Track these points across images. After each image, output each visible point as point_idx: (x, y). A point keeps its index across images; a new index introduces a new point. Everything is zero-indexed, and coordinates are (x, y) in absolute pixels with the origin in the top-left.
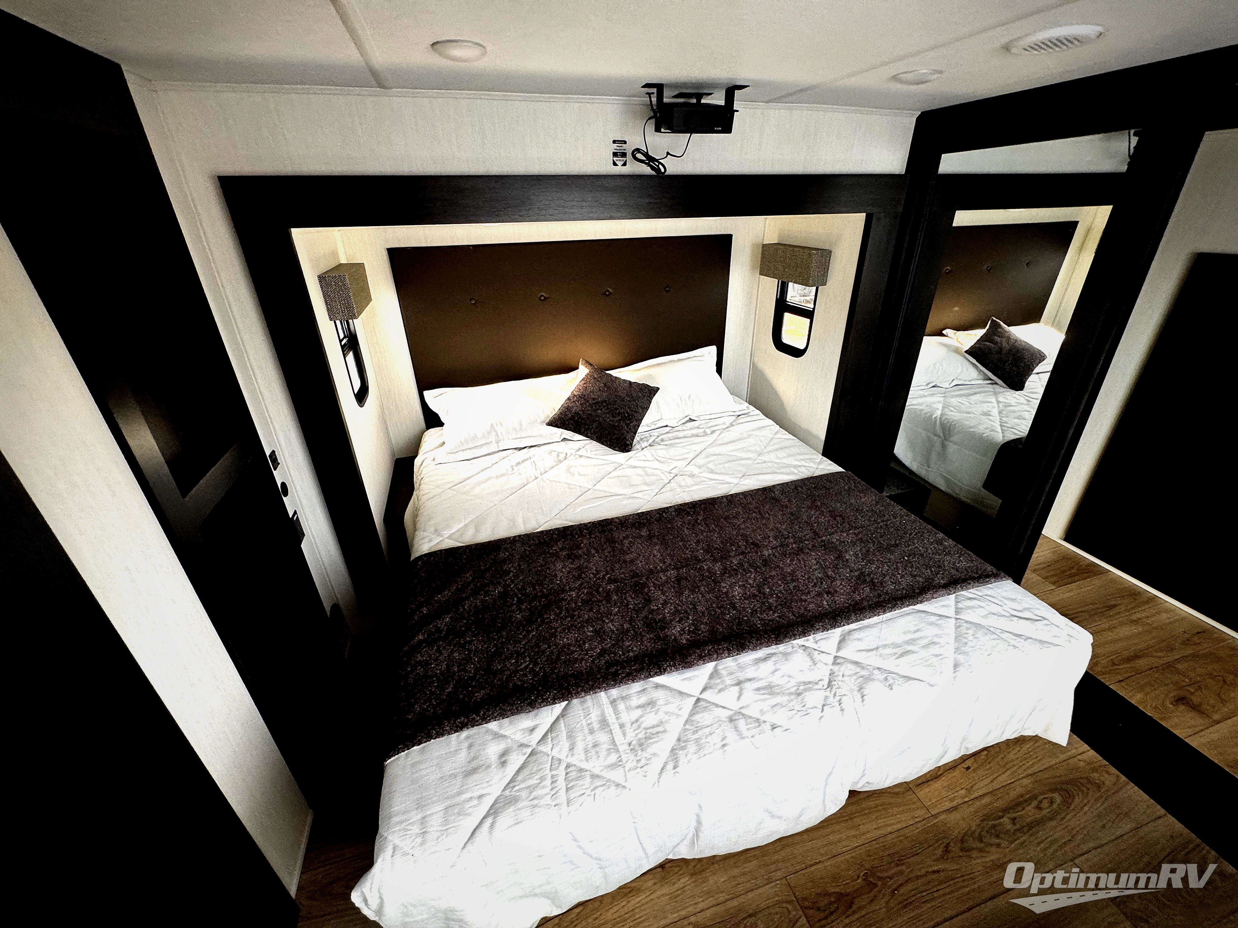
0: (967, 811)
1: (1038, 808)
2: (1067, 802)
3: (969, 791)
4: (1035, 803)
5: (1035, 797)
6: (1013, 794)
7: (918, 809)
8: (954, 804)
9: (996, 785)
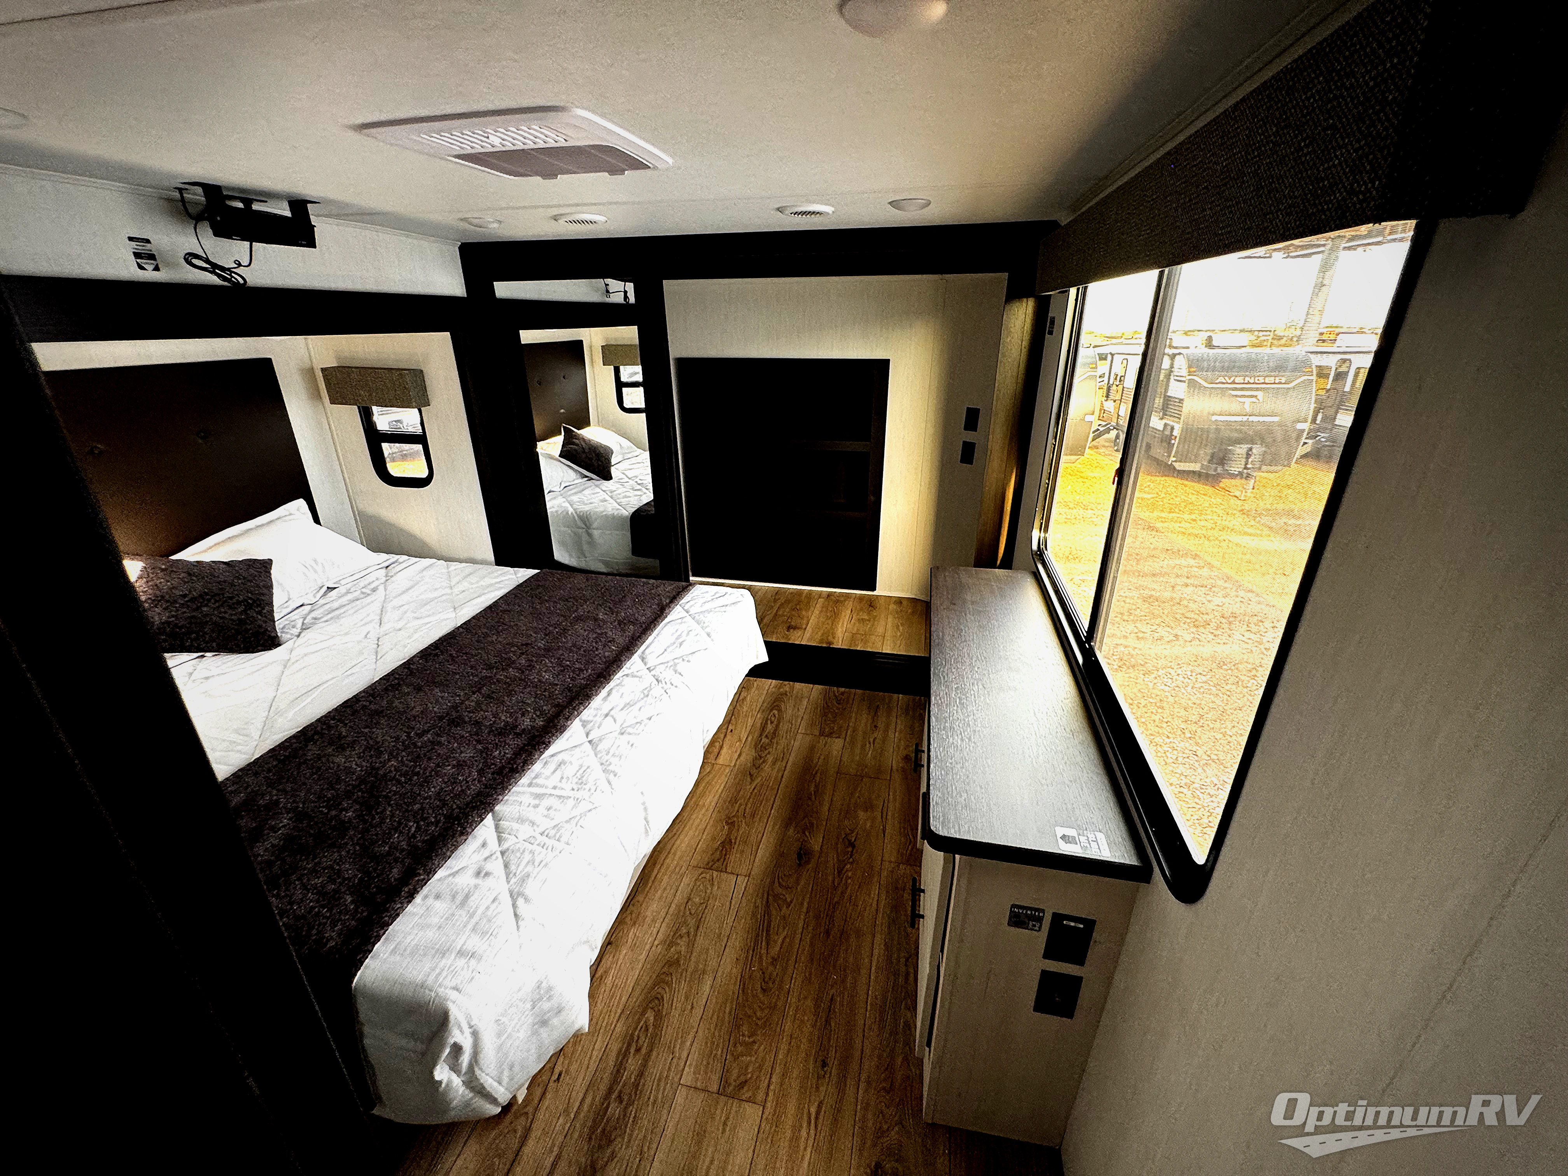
0: (746, 750)
1: (772, 723)
2: (780, 710)
3: (740, 740)
4: (769, 722)
5: (767, 719)
6: (759, 725)
7: (725, 770)
8: (738, 753)
9: (749, 728)
